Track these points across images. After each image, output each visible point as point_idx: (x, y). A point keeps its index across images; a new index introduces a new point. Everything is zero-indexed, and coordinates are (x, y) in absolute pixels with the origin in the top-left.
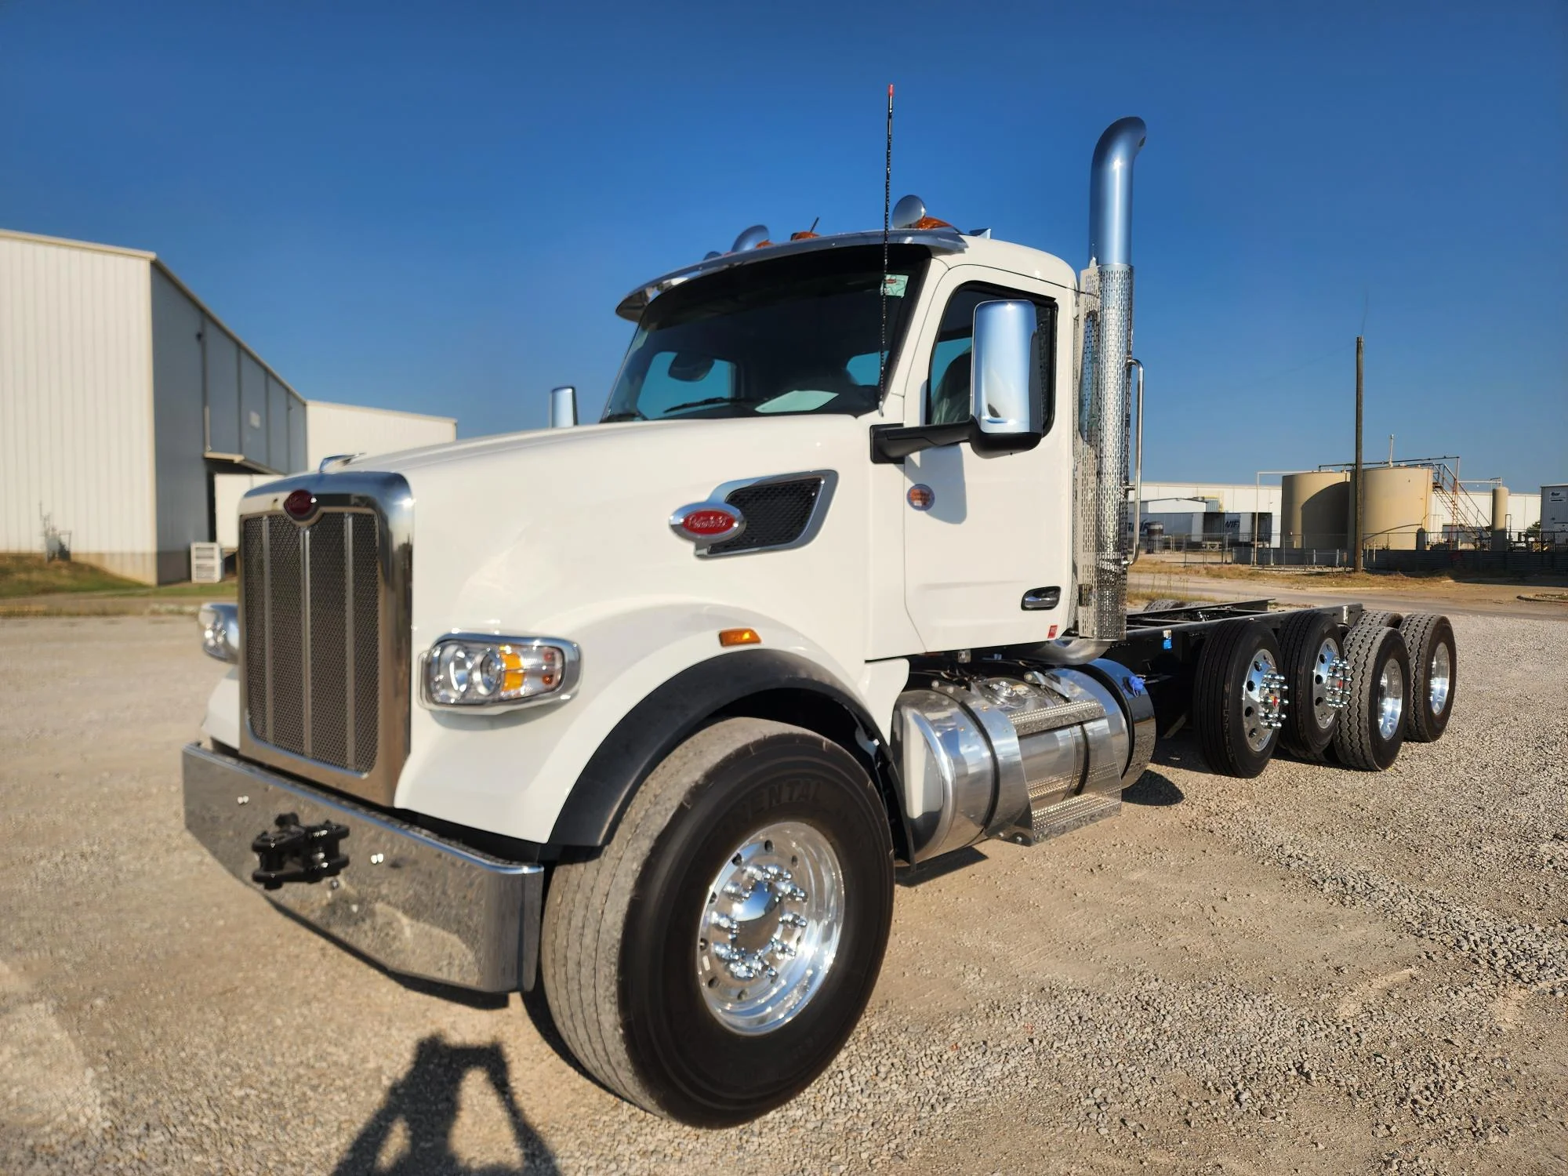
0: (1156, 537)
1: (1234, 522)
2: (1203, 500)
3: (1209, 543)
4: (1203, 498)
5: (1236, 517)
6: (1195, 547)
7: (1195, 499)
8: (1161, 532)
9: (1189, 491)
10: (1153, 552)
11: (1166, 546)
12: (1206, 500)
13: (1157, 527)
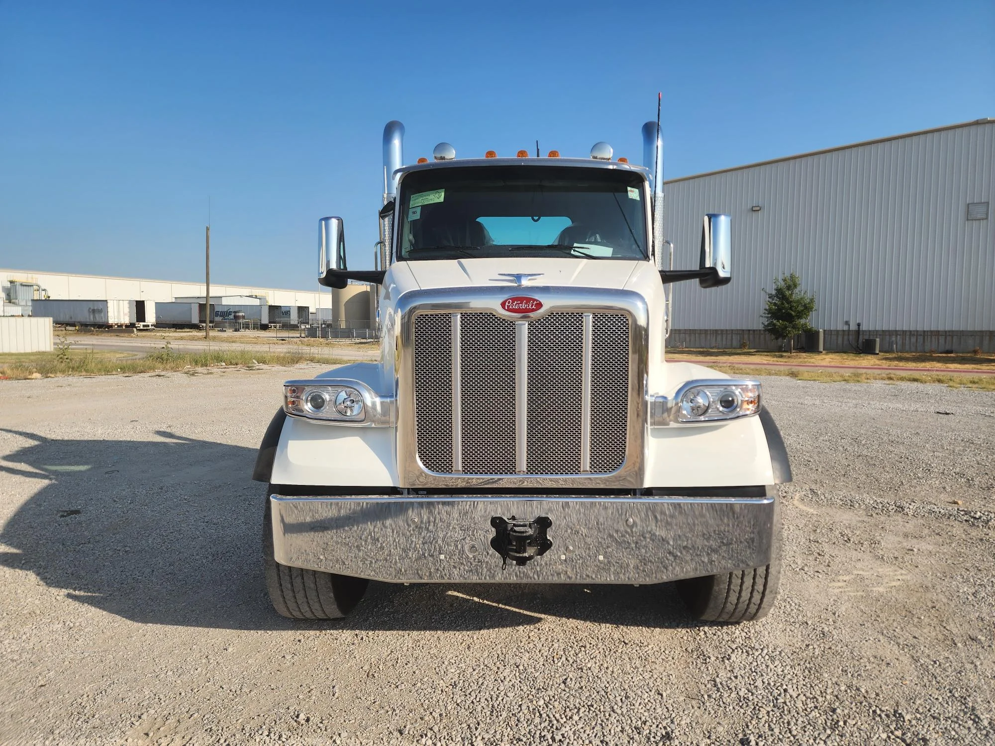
0: (241, 321)
1: (287, 312)
2: (256, 297)
3: (272, 325)
4: (256, 296)
5: (288, 309)
6: (264, 327)
7: (251, 296)
8: (243, 317)
9: (246, 291)
10: (239, 331)
11: (247, 327)
12: (258, 297)
13: (241, 314)
